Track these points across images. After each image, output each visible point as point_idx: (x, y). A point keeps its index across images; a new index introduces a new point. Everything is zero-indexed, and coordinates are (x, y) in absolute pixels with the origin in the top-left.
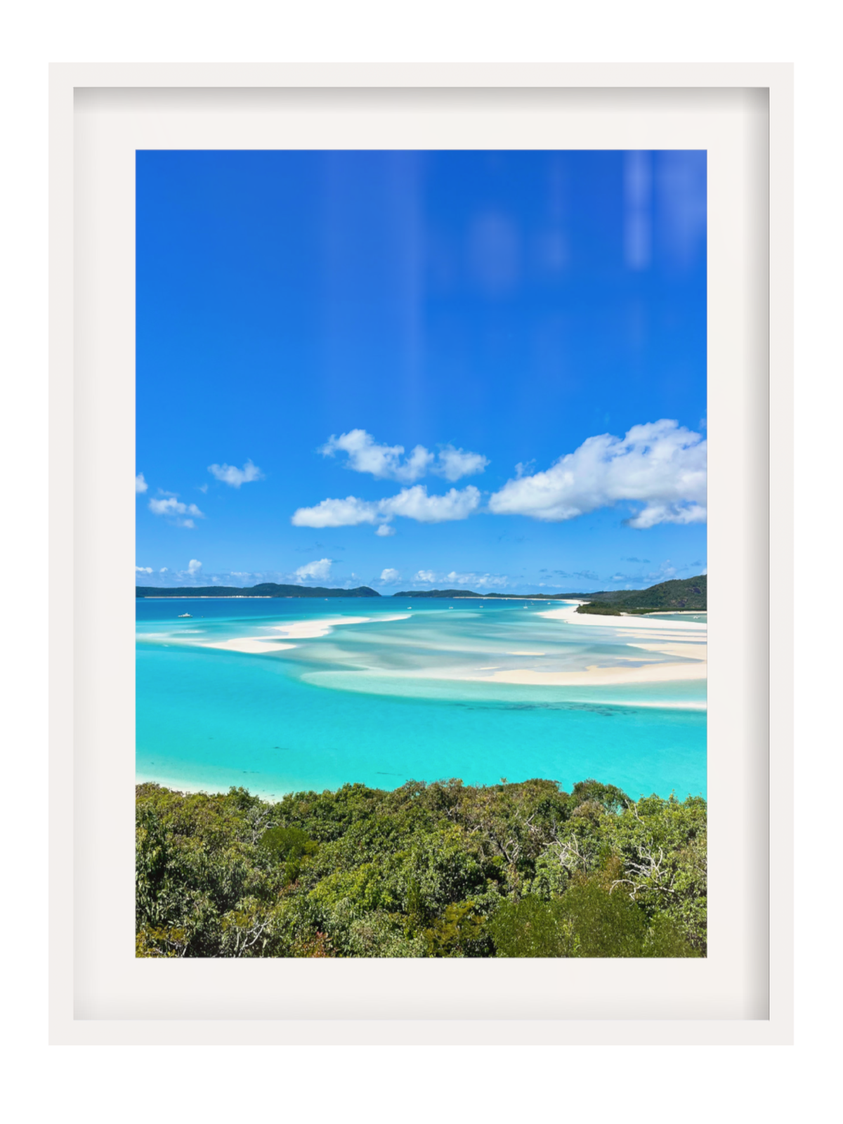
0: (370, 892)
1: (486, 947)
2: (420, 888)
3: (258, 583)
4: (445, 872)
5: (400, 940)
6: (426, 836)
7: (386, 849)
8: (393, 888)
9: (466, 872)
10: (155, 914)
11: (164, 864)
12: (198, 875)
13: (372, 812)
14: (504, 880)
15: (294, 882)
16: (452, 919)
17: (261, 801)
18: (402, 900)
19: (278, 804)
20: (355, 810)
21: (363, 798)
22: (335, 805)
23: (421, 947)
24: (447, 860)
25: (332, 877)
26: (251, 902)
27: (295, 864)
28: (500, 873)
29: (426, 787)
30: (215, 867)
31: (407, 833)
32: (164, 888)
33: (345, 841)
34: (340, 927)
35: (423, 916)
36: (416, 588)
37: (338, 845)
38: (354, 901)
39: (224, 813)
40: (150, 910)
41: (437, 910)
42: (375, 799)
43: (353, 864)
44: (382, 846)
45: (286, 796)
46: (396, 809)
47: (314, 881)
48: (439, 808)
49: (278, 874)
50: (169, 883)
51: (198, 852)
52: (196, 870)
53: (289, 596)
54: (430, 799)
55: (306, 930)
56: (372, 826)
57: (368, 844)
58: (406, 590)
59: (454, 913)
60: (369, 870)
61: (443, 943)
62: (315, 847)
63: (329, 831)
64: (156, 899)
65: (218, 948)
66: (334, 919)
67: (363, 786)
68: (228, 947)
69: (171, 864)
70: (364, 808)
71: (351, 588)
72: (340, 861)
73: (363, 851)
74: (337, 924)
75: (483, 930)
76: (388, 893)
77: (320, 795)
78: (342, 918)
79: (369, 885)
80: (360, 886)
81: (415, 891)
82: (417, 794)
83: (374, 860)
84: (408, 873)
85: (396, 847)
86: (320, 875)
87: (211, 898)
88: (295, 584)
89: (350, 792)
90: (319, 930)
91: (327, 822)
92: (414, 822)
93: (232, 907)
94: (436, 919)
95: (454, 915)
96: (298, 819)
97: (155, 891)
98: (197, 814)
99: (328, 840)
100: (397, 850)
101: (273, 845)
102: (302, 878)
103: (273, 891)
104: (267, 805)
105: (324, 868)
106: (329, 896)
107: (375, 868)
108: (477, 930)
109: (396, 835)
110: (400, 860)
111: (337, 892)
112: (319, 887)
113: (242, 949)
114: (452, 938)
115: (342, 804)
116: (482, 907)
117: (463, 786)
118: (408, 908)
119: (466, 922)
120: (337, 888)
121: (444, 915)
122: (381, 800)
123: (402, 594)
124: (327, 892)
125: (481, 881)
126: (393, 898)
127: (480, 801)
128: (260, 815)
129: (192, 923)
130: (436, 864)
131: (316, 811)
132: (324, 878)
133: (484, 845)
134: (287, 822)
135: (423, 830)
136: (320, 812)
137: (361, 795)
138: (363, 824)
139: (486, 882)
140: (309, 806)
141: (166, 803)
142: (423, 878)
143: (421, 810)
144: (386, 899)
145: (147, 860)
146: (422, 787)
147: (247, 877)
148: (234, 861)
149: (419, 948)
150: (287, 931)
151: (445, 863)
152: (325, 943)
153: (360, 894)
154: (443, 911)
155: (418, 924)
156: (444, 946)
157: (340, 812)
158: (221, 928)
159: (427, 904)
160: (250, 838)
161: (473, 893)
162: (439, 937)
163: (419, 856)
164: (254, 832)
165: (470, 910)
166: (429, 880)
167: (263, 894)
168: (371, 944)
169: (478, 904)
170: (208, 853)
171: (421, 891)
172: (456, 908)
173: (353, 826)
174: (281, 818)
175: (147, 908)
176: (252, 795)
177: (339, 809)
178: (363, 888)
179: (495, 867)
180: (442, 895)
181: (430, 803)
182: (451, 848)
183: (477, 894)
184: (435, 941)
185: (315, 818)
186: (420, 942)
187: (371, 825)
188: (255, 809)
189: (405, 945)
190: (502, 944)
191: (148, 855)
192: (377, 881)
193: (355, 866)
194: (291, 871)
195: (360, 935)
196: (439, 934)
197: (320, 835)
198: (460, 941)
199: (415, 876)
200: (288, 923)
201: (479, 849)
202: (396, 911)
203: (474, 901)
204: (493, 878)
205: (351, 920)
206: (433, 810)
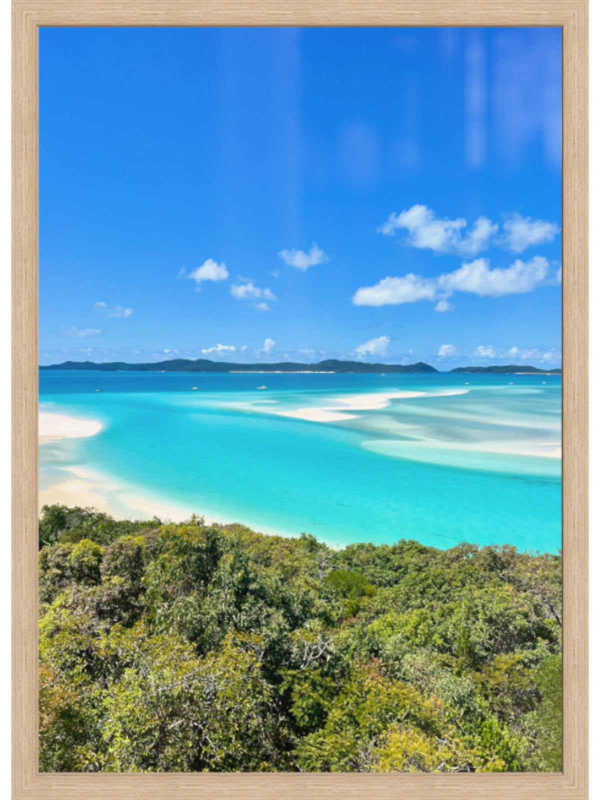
0: (422, 633)
1: (533, 697)
2: (469, 636)
3: (323, 359)
4: (494, 625)
5: (448, 676)
6: (477, 592)
7: (439, 599)
8: (444, 633)
9: (515, 628)
10: (240, 622)
11: (247, 584)
12: (274, 596)
13: (426, 566)
14: (556, 641)
15: (354, 616)
16: (500, 667)
17: (327, 548)
18: (452, 644)
19: (341, 551)
20: (410, 563)
21: (418, 553)
22: (392, 557)
23: (469, 685)
24: (497, 615)
25: (388, 615)
26: (317, 623)
27: (356, 601)
28: (552, 635)
29: (479, 549)
30: (287, 592)
31: (459, 587)
32: (246, 602)
33: (402, 587)
34: (394, 657)
35: (472, 662)
36: (474, 364)
37: (394, 591)
38: (408, 638)
39: (296, 553)
40: (236, 617)
41: (486, 657)
42: (429, 555)
43: (408, 608)
44: (436, 596)
45: (349, 545)
46: (448, 566)
47: (373, 618)
48: (492, 570)
49: (341, 609)
50: (251, 599)
51: (273, 579)
52: (272, 593)
53: (351, 371)
54: (481, 561)
55: (363, 654)
56: (427, 579)
57: (422, 593)
58: (464, 365)
59: (502, 662)
60: (421, 614)
61: (491, 687)
62: (373, 590)
63: (387, 578)
64: (240, 611)
65: (290, 657)
66: (388, 649)
67: (417, 542)
68: (298, 657)
69: (253, 586)
70: (419, 562)
71: (408, 364)
72: (396, 604)
73: (416, 598)
74: (391, 654)
75: (532, 682)
76: (438, 636)
77: (379, 547)
78: (396, 650)
79: (421, 627)
80: (413, 627)
81: (464, 639)
82: (471, 556)
83: (426, 607)
84: (459, 622)
85: (448, 598)
86: (377, 613)
87: (285, 616)
88: (356, 360)
89: (406, 547)
90: (376, 656)
91: (385, 571)
92: (466, 578)
93: (302, 626)
94: (485, 665)
95: (503, 664)
96: (358, 566)
97: (240, 603)
98: (273, 550)
99: (385, 586)
100: (450, 601)
101: (337, 585)
102: (361, 614)
103: (337, 621)
104: (333, 552)
105: (381, 608)
106: (385, 631)
107: (427, 614)
108: (525, 681)
109: (448, 588)
110: (451, 611)
111: (393, 629)
112: (376, 624)
113: (309, 660)
114: (498, 684)
115: (398, 556)
116: (531, 661)
117: (517, 552)
118: (458, 652)
119: (514, 672)
120: (391, 625)
121: (492, 663)
122: (435, 557)
123: (460, 370)
124: (383, 628)
125: (531, 638)
126: (444, 641)
127: (533, 565)
128: (327, 558)
129: (269, 633)
130: (485, 617)
131: (374, 561)
132: (381, 615)
133: (535, 607)
134: (349, 567)
135: (474, 586)
136: (378, 561)
137: (416, 550)
138: (418, 575)
139: (536, 640)
140: (369, 555)
141: (248, 537)
142: (473, 627)
143: (473, 568)
144: (437, 641)
145: (234, 579)
146: (474, 549)
147: (314, 605)
148: (304, 590)
149: (466, 686)
150: (347, 653)
151: (494, 617)
152: (380, 667)
153: (413, 634)
154: (492, 659)
155: (467, 667)
156: (491, 689)
157: (396, 564)
158: (292, 641)
159: (476, 651)
160: (318, 576)
161: (522, 648)
162: (487, 681)
163: (470, 608)
164: (320, 571)
165: (518, 662)
166: (479, 630)
167: (328, 621)
168: (421, 675)
169: (527, 658)
170: (282, 580)
171: (471, 639)
172: (504, 659)
173: (407, 577)
174: (344, 562)
175: (234, 616)
176: (320, 541)
177: (396, 560)
178: (416, 628)
179: (547, 629)
180: (491, 645)
181: (482, 565)
182: (501, 605)
183: (526, 649)
184: (483, 684)
185: (373, 566)
186: (468, 681)
187: (425, 576)
188: (321, 553)
189: (453, 680)
190: (548, 693)
191: (235, 575)
192: (429, 625)
193: (410, 610)
194: (352, 607)
195: (411, 666)
196: (487, 678)
197: (379, 581)
198: (509, 689)
199: (465, 625)
200: (349, 646)
201: (530, 610)
202: (446, 652)
203: (523, 655)
204: (544, 638)
205: (405, 652)
206: (485, 570)
